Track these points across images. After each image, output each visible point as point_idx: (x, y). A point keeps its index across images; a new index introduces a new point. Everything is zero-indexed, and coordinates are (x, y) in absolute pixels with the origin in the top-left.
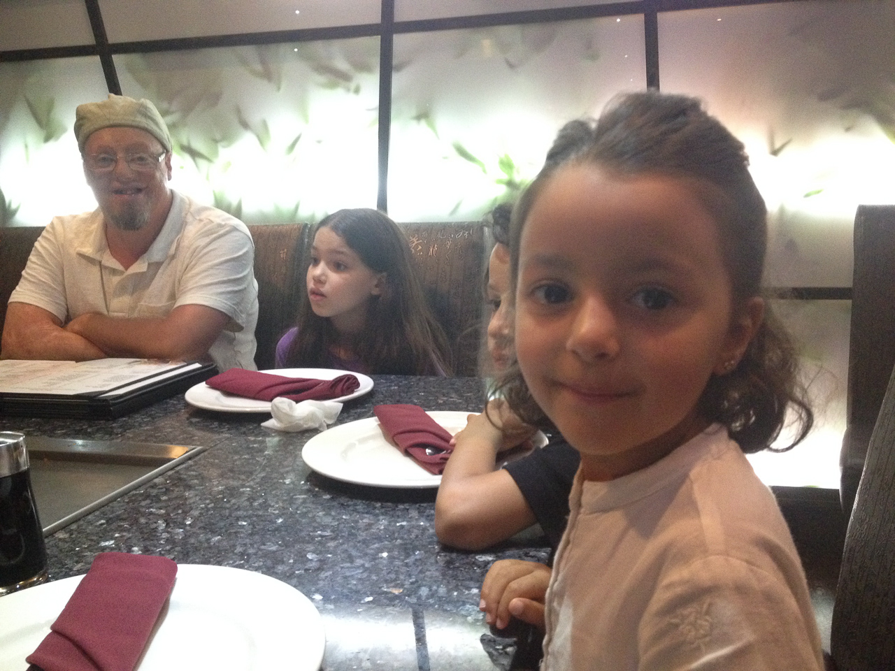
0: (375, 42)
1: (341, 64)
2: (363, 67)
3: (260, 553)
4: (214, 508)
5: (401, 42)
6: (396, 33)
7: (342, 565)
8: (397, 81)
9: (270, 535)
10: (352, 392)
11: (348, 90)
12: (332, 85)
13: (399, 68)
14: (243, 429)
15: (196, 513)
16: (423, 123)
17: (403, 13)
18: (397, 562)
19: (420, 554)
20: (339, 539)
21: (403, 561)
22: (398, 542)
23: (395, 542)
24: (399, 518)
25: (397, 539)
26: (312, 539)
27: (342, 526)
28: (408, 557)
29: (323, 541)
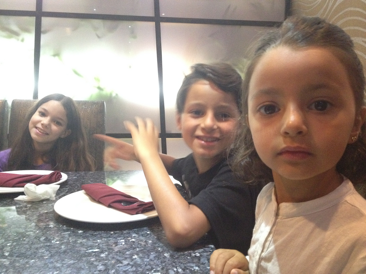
0: (33, 19)
1: (15, 28)
2: (27, 30)
3: (65, 266)
4: (17, 245)
5: (45, 21)
6: (44, 16)
7: (117, 266)
8: (44, 38)
9: (63, 255)
10: (59, 180)
11: (18, 40)
12: (10, 37)
13: (45, 32)
14: (5, 202)
15: (8, 249)
16: (57, 57)
17: (46, 8)
18: (146, 260)
19: (154, 254)
20: (105, 252)
21: (148, 258)
22: (138, 249)
23: (136, 249)
24: (128, 237)
25: (136, 248)
26: (90, 254)
27: (101, 245)
28: (149, 256)
29: (97, 255)
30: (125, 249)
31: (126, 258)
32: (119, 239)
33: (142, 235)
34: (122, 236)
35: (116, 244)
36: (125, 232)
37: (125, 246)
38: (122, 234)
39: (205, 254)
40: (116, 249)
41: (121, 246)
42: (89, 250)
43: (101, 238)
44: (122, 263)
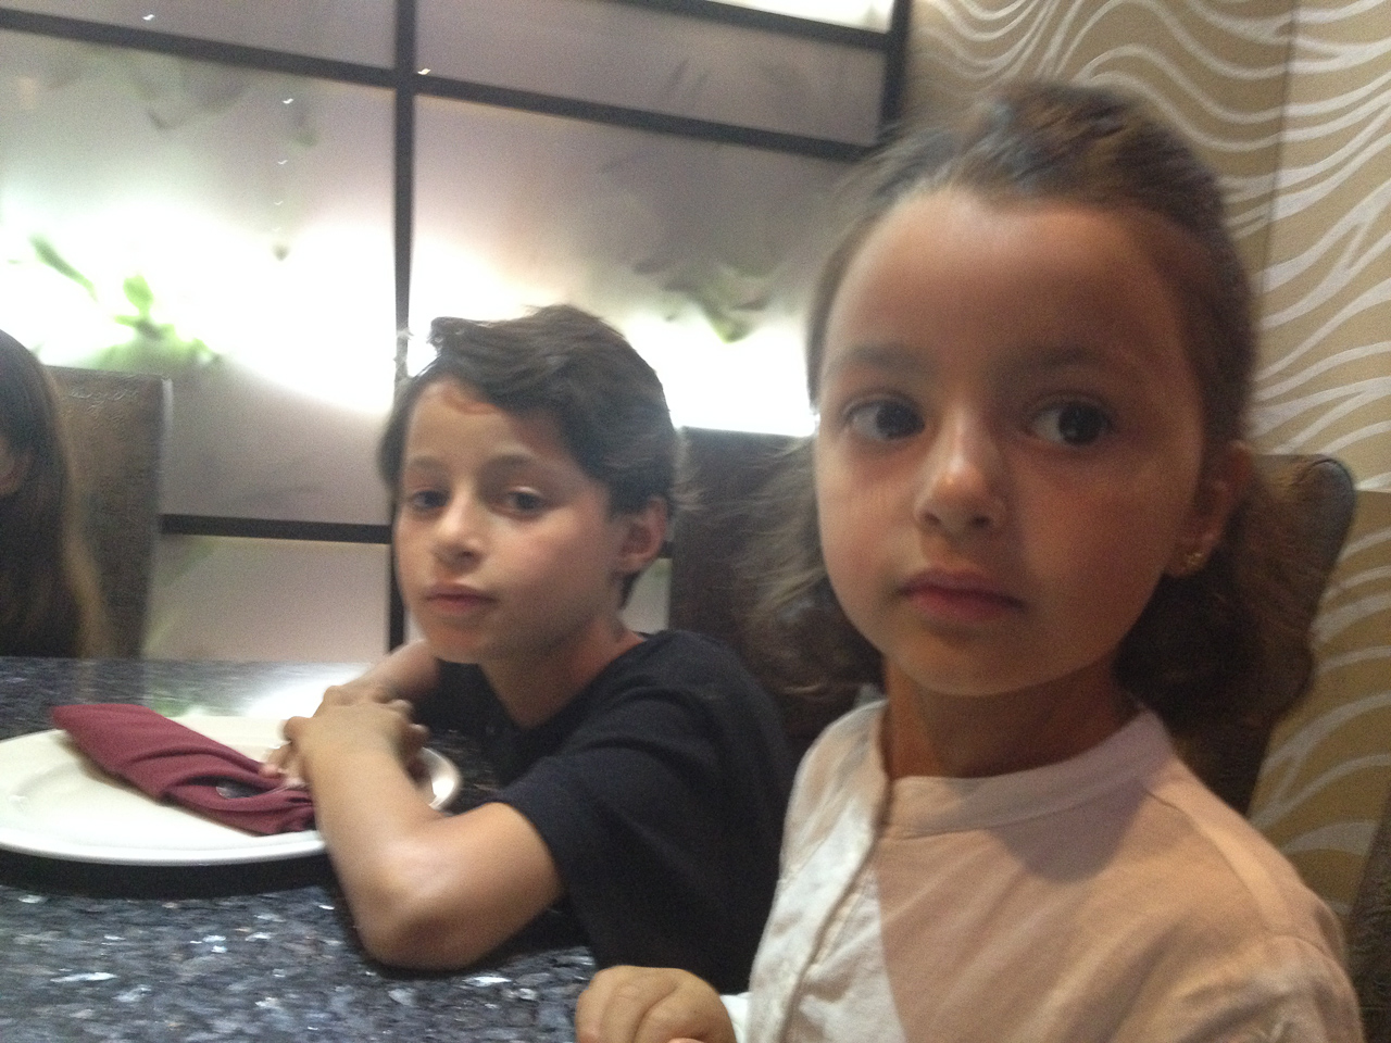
7: (190, 1038)
18: (311, 1015)
19: (349, 992)
20: (136, 985)
21: (322, 1010)
22: (279, 974)
23: (271, 973)
24: (239, 925)
25: (272, 968)
26: (70, 994)
27: (120, 957)
28: (325, 1000)
29: (101, 995)
30: (227, 971)
31: (227, 1011)
32: (200, 930)
33: (302, 918)
34: (213, 918)
35: (188, 952)
36: (226, 903)
37: (229, 961)
38: (214, 911)
39: (558, 991)
40: (188, 971)
41: (207, 958)
42: (67, 974)
43: (122, 926)
44: (208, 1028)
